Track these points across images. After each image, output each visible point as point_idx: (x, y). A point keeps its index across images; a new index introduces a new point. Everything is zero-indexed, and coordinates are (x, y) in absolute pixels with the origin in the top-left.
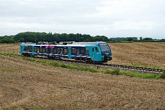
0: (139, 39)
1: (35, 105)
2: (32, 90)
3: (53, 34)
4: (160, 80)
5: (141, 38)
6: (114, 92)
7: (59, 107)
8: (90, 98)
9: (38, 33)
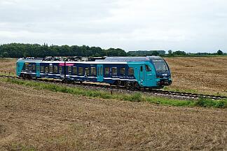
0: (167, 53)
1: (24, 145)
2: (20, 123)
3: (49, 46)
4: (195, 109)
5: (170, 51)
6: (135, 126)
7: (59, 147)
8: (100, 134)
9: (28, 45)
